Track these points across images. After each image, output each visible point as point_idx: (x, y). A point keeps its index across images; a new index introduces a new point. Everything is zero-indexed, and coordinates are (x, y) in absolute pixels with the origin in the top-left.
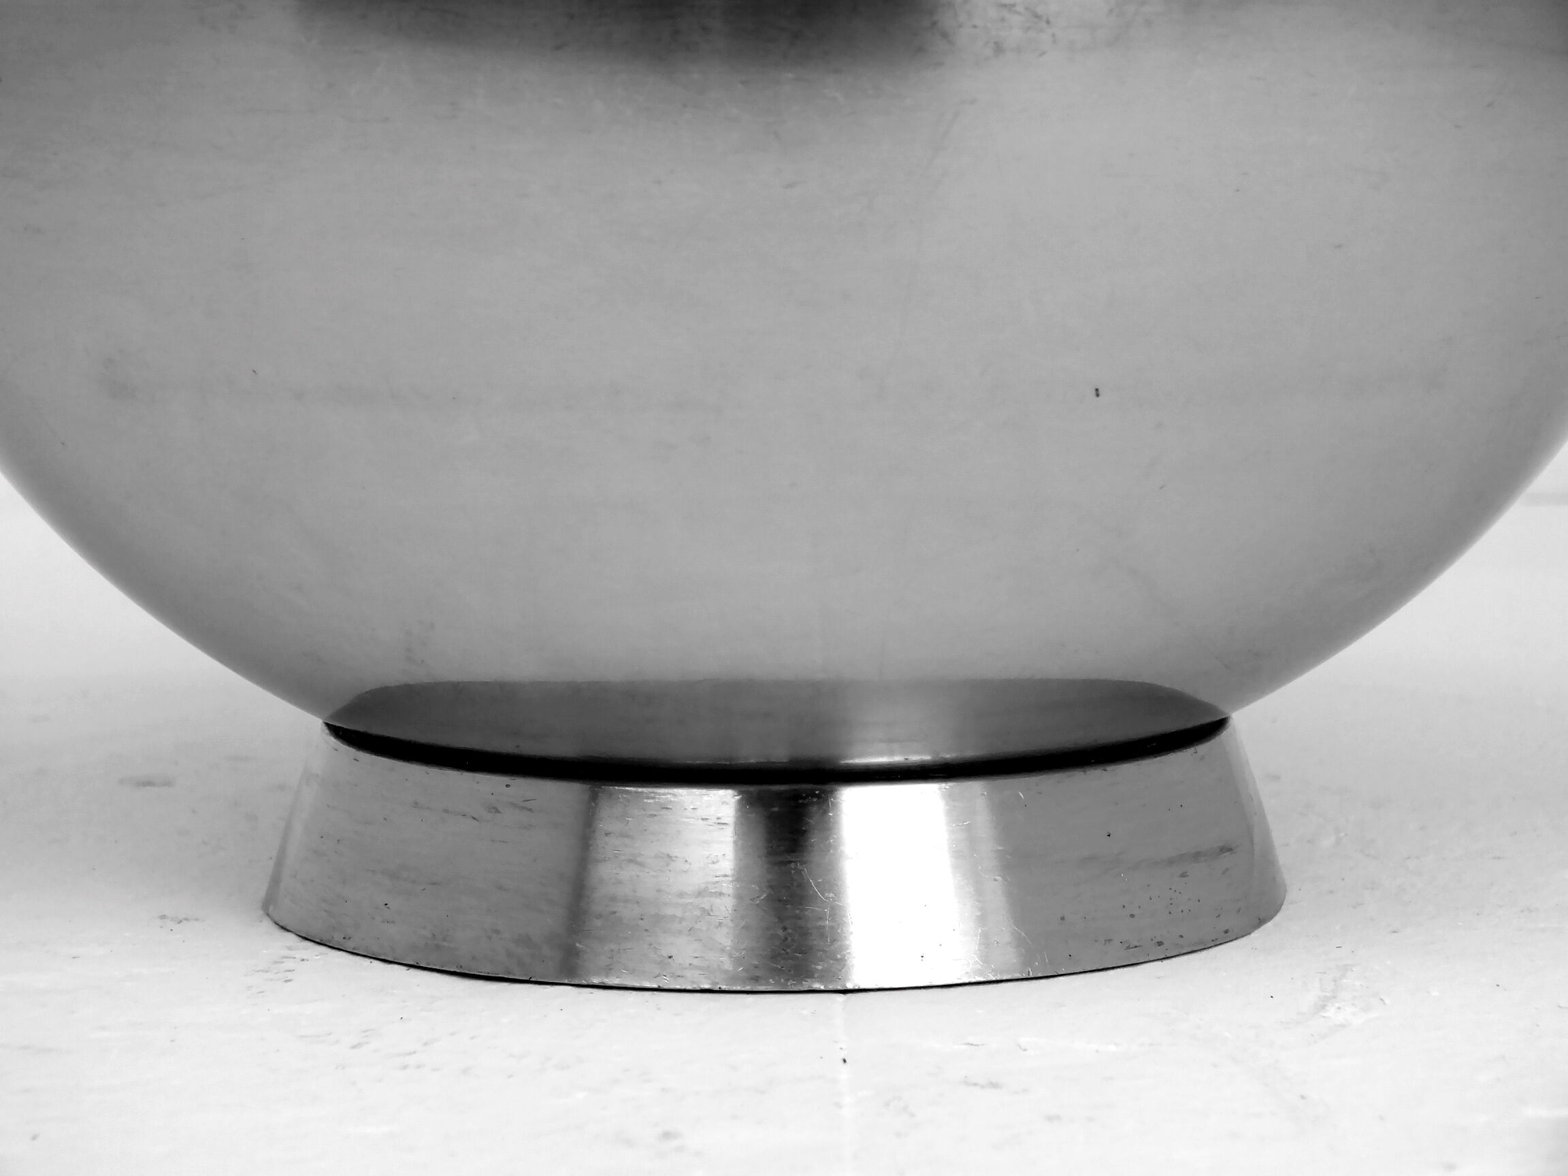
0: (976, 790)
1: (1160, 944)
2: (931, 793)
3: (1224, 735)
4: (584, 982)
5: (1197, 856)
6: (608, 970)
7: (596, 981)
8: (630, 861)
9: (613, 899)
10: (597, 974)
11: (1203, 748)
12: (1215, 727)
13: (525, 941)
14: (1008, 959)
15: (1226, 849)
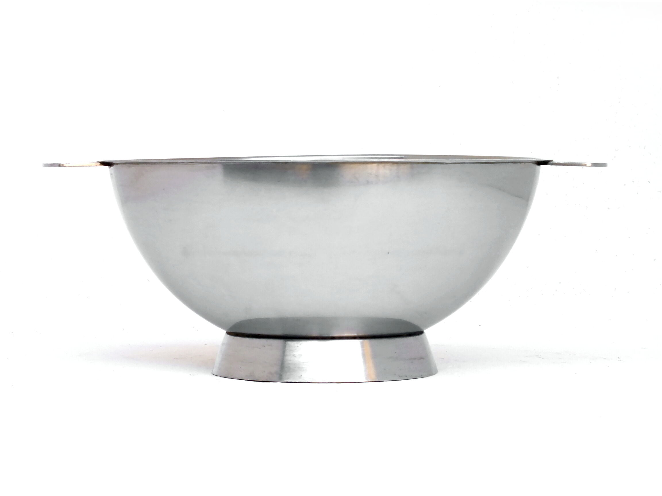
0: (367, 341)
1: (406, 376)
2: (358, 342)
3: (422, 335)
4: (283, 381)
5: (415, 359)
6: (288, 379)
7: (286, 381)
8: (294, 356)
9: (289, 364)
10: (286, 379)
11: (417, 337)
12: (421, 333)
13: (271, 373)
14: (373, 377)
15: (422, 358)
